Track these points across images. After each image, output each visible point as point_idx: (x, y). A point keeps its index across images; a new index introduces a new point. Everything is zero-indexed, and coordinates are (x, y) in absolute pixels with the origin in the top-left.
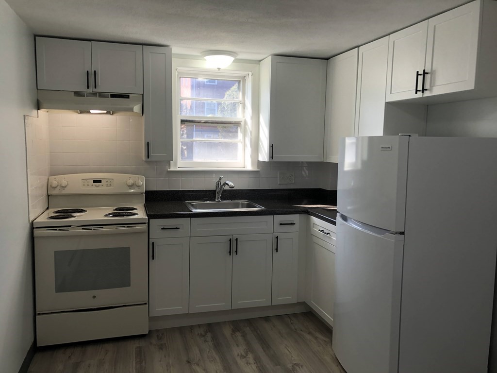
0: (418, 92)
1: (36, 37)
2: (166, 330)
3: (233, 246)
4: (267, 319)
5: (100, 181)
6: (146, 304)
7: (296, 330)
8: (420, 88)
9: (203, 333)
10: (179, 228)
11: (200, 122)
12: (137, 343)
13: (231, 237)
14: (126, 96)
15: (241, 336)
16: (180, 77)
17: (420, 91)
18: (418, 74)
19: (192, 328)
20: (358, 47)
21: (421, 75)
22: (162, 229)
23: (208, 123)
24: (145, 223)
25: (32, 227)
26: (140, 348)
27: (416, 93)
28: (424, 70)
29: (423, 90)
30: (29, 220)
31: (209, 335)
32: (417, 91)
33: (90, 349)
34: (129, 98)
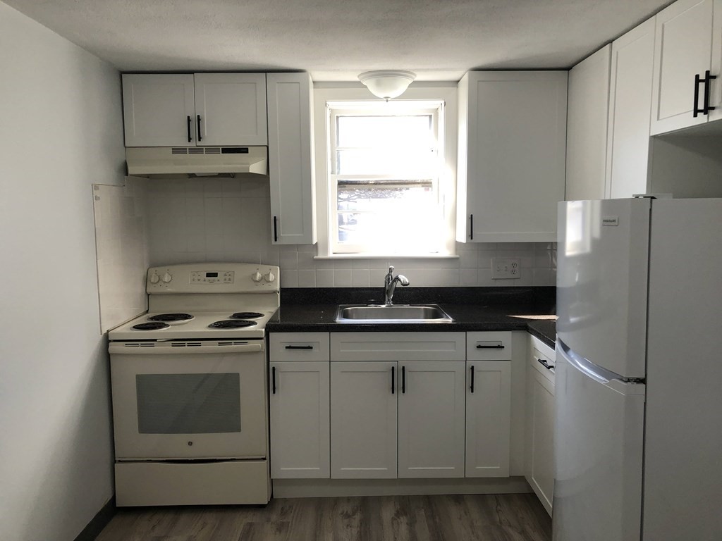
0: (698, 113)
1: (123, 75)
2: (298, 500)
3: (398, 380)
4: (458, 499)
5: (215, 275)
6: (264, 459)
7: (501, 523)
8: (701, 106)
9: (350, 512)
10: (311, 348)
11: (367, 183)
12: (250, 518)
13: (394, 364)
14: (244, 150)
15: (407, 524)
16: (338, 117)
17: (701, 111)
18: (698, 80)
19: (336, 501)
20: (611, 42)
21: (702, 81)
22: (287, 347)
23: (380, 184)
24: (261, 339)
25: (107, 340)
26: (251, 525)
27: (695, 115)
28: (708, 72)
29: (707, 109)
30: (101, 331)
31: (358, 517)
32: (696, 112)
33: (184, 518)
34: (247, 152)
